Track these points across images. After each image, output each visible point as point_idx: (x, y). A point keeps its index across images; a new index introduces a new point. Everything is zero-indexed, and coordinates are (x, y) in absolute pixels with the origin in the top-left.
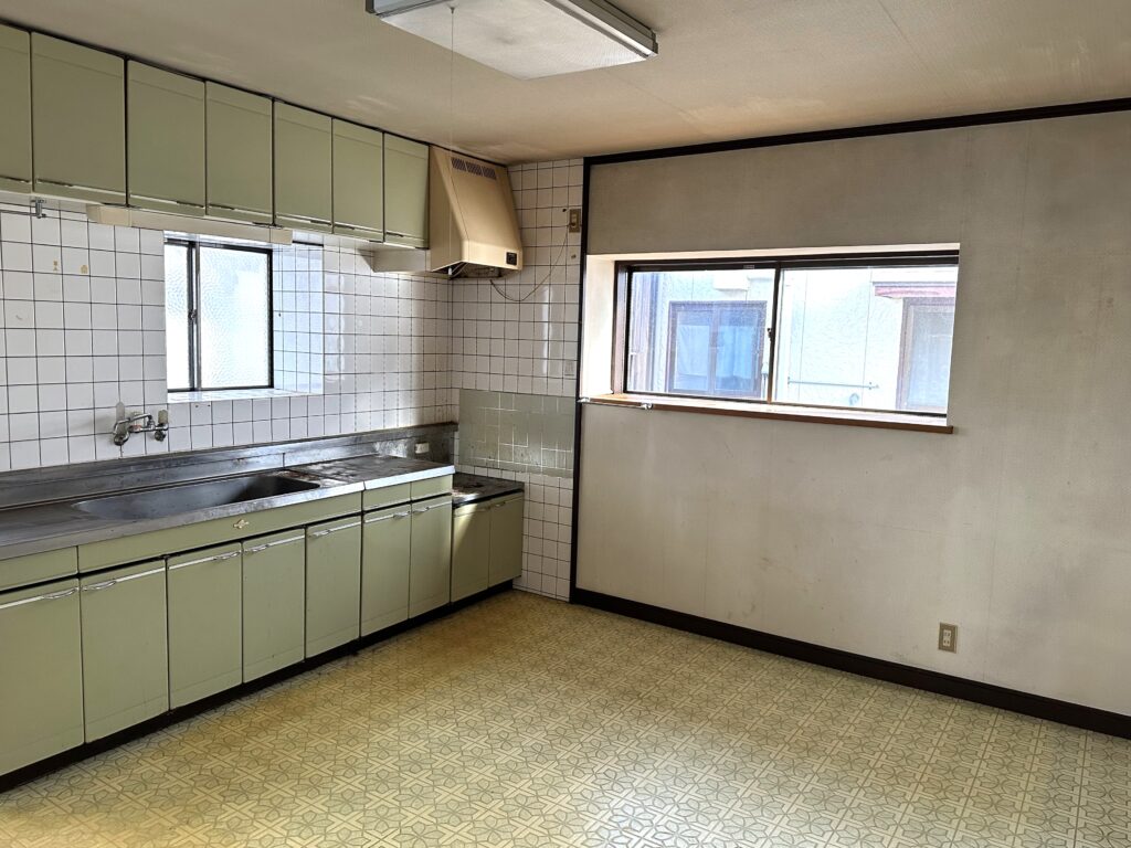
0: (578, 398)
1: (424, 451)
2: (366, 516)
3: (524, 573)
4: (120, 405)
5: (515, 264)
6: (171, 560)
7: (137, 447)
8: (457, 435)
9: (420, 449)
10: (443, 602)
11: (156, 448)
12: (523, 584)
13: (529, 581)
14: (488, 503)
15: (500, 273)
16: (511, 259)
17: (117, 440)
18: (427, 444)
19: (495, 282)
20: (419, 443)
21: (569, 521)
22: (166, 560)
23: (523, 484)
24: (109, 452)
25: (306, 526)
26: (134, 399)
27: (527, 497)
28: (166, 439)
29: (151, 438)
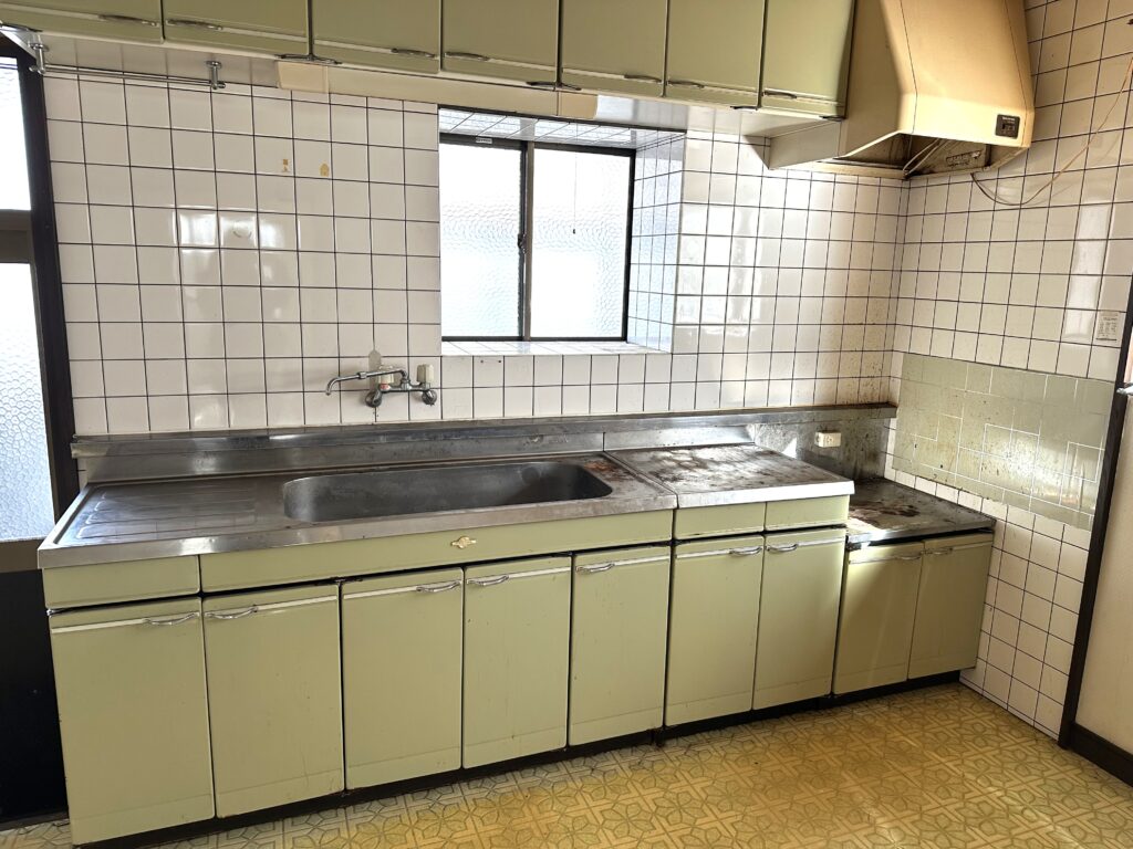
0: (1120, 382)
1: (830, 444)
2: (679, 548)
3: (981, 665)
4: (374, 354)
5: (1015, 135)
6: (347, 587)
7: (396, 411)
8: (893, 423)
9: (824, 441)
10: (821, 690)
11: (423, 414)
12: (976, 680)
13: (988, 678)
14: (918, 546)
15: (990, 155)
16: (1007, 126)
17: (368, 399)
18: (840, 435)
19: (979, 177)
20: (825, 431)
21: (1076, 605)
22: (341, 584)
23: (994, 520)
24: (358, 415)
25: (574, 554)
26: (394, 347)
27: (998, 544)
28: (438, 403)
29: (417, 399)
